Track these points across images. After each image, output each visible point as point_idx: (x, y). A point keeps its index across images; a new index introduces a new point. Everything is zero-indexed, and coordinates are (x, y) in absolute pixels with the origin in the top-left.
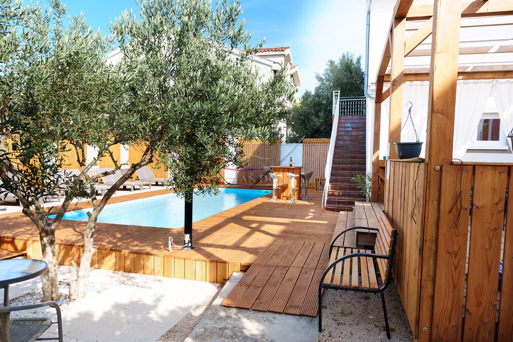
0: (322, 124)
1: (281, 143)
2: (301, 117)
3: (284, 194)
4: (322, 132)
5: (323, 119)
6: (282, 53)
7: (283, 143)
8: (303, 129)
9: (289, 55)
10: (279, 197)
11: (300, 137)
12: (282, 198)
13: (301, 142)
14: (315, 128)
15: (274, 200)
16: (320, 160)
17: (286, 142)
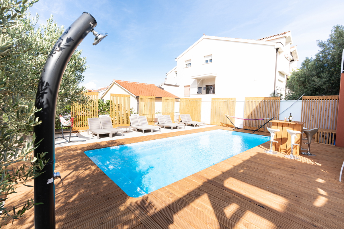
0: (324, 83)
1: (281, 100)
2: (301, 79)
3: (283, 146)
4: (324, 90)
5: (326, 78)
6: (284, 35)
7: (282, 100)
8: (303, 88)
9: (289, 37)
10: (277, 149)
11: (300, 95)
12: (279, 151)
13: (301, 99)
14: (316, 87)
15: (271, 152)
16: (321, 114)
17: (285, 99)
